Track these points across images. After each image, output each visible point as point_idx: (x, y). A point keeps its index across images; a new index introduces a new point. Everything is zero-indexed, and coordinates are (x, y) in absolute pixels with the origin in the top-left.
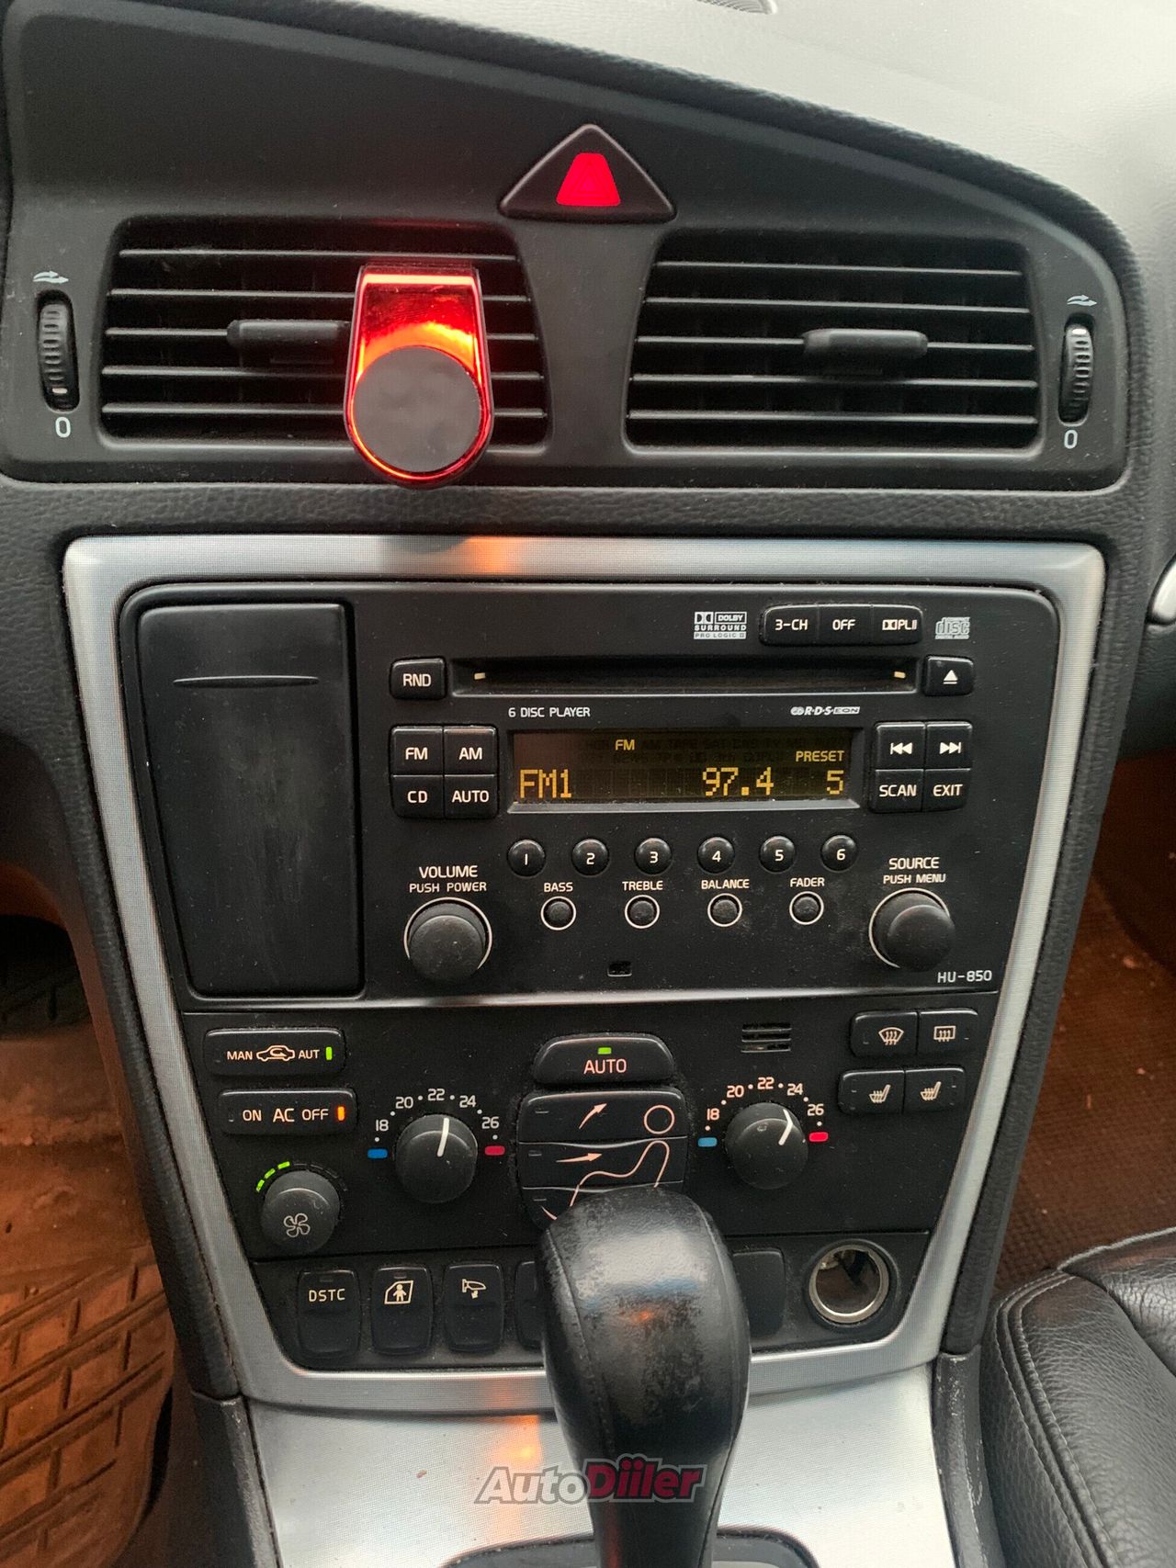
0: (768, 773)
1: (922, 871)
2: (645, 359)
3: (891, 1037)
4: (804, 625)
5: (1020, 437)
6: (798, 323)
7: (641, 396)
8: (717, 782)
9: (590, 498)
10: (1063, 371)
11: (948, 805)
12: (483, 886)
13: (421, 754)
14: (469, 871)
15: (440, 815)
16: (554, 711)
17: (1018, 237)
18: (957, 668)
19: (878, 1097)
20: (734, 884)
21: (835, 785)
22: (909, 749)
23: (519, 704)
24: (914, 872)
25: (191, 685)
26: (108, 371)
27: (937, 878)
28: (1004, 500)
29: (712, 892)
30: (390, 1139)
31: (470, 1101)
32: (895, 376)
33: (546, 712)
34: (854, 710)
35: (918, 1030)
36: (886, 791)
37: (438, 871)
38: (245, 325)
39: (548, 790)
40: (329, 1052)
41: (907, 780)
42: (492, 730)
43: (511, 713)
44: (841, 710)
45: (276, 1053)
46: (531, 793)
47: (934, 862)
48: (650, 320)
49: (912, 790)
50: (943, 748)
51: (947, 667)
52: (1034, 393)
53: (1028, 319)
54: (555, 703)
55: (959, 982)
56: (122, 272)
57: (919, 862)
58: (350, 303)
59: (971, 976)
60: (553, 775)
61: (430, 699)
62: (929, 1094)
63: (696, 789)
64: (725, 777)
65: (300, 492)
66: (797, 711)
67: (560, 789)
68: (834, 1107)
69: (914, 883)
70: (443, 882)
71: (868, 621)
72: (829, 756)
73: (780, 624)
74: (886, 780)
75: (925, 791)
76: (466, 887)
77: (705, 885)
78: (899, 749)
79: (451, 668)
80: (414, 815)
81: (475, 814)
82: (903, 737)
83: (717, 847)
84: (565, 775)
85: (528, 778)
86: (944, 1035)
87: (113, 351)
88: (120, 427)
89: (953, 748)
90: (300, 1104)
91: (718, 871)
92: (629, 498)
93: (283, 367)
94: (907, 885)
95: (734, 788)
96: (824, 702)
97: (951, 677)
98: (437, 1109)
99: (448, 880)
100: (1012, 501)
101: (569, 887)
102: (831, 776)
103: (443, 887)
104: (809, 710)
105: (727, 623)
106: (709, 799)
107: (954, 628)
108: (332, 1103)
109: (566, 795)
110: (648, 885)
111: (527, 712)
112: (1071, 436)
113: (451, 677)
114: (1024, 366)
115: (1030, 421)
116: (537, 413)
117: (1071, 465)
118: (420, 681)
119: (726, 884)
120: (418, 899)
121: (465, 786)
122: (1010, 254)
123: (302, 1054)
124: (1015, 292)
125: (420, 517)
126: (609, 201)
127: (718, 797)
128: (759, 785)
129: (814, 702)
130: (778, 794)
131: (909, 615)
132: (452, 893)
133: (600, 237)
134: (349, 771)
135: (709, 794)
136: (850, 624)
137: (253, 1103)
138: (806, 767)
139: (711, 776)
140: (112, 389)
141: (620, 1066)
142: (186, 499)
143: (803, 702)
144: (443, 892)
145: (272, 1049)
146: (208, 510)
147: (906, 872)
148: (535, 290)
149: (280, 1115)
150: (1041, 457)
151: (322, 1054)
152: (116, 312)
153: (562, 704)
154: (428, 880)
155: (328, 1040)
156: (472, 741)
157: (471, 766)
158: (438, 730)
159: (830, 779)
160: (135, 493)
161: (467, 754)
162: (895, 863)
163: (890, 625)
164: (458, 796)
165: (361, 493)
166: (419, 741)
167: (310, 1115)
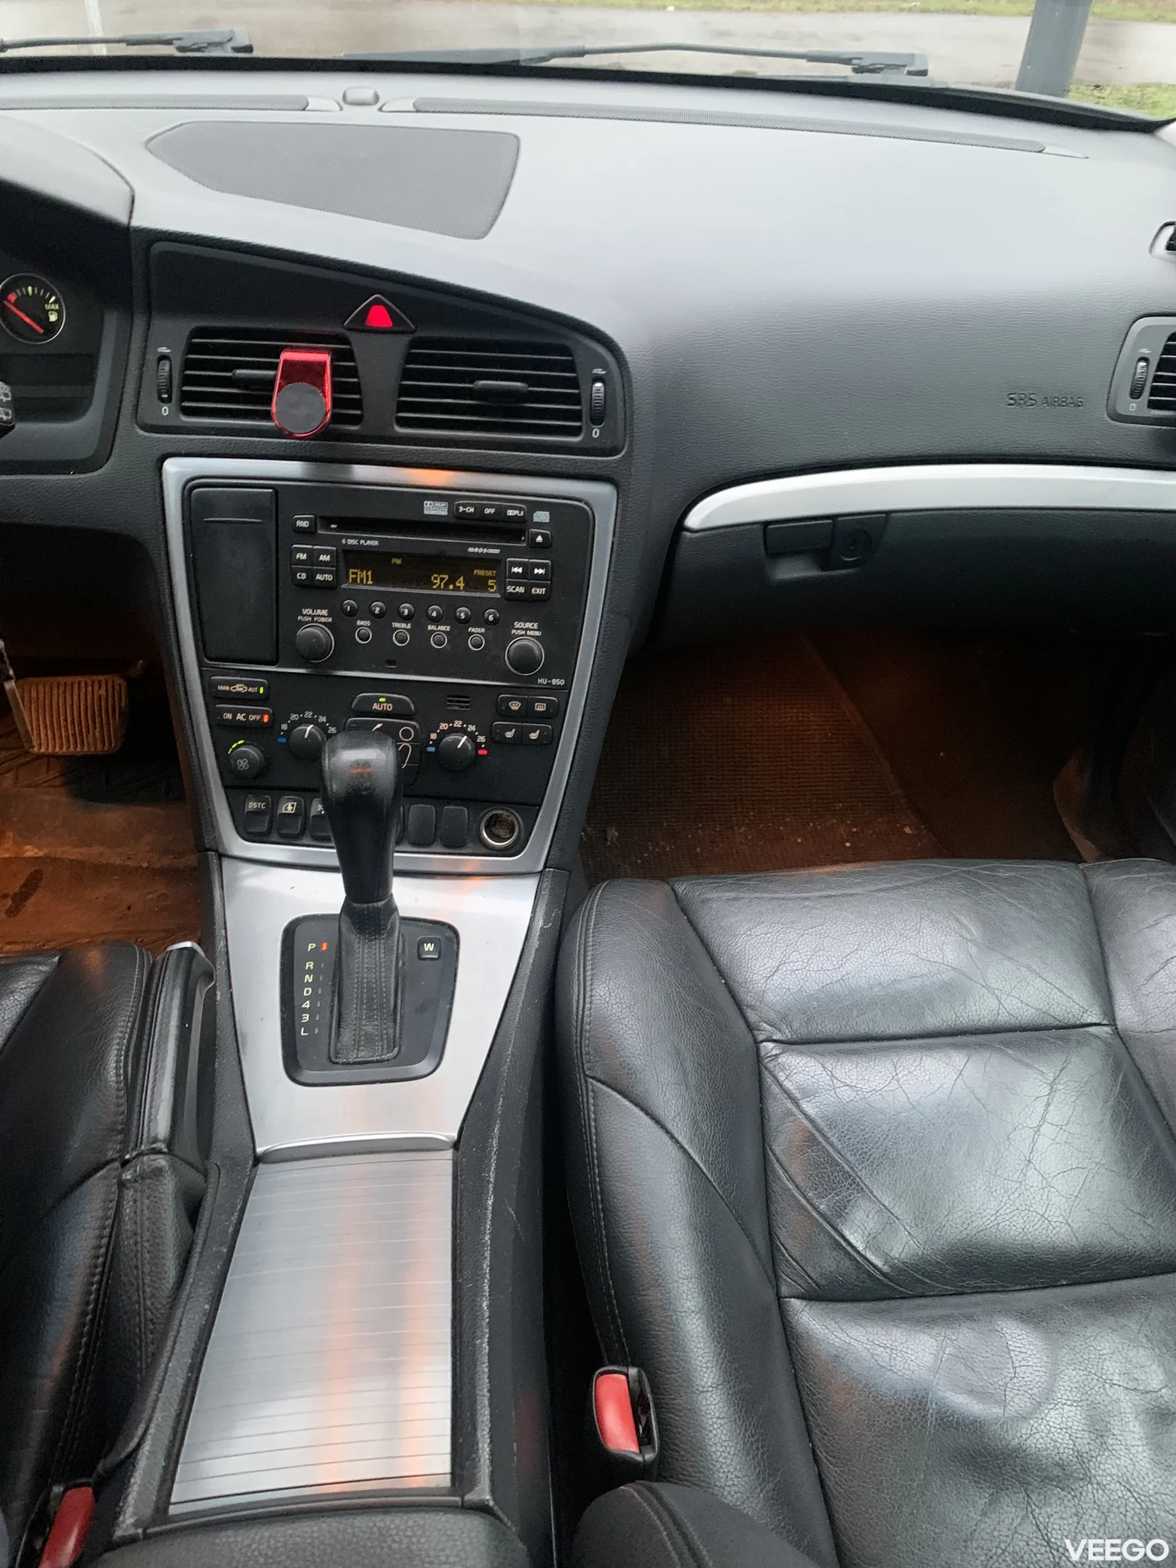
0: (461, 579)
1: (530, 630)
2: (404, 391)
3: (515, 706)
4: (472, 510)
5: (575, 431)
6: (473, 377)
7: (402, 407)
8: (438, 581)
9: (379, 449)
10: (591, 402)
11: (539, 598)
12: (330, 620)
13: (303, 556)
14: (325, 612)
15: (310, 585)
16: (362, 542)
17: (568, 343)
18: (543, 535)
19: (509, 735)
20: (442, 628)
21: (492, 587)
22: (520, 570)
23: (347, 538)
24: (526, 630)
25: (213, 522)
26: (185, 388)
27: (537, 633)
28: (565, 460)
29: (433, 631)
30: (288, 733)
31: (323, 719)
32: (518, 402)
33: (359, 542)
34: (497, 551)
35: (528, 706)
36: (510, 589)
37: (311, 611)
38: (238, 372)
39: (362, 580)
40: (262, 690)
41: (520, 585)
42: (334, 548)
43: (344, 541)
44: (491, 551)
45: (239, 688)
46: (354, 580)
47: (536, 626)
48: (407, 374)
49: (521, 590)
50: (536, 571)
51: (538, 534)
52: (580, 411)
53: (576, 378)
54: (363, 538)
55: (548, 684)
56: (192, 348)
57: (528, 625)
58: (277, 364)
59: (554, 682)
60: (365, 572)
61: (307, 533)
62: (534, 736)
63: (429, 584)
64: (442, 579)
65: (259, 441)
66: (471, 550)
67: (367, 580)
68: (490, 740)
69: (526, 635)
70: (313, 617)
71: (500, 511)
72: (489, 573)
73: (461, 509)
74: (511, 584)
75: (528, 591)
76: (323, 620)
77: (430, 627)
78: (516, 570)
79: (318, 520)
80: (301, 585)
81: (325, 586)
82: (518, 565)
83: (434, 611)
84: (370, 573)
85: (353, 573)
86: (540, 708)
87: (187, 380)
88: (188, 412)
89: (541, 571)
90: (248, 713)
91: (436, 621)
92: (396, 450)
93: (254, 390)
94: (522, 635)
95: (447, 585)
96: (484, 546)
97: (539, 539)
98: (308, 722)
99: (314, 616)
100: (569, 460)
101: (368, 623)
102: (491, 582)
103: (313, 619)
104: (476, 550)
105: (439, 508)
106: (435, 589)
107: (542, 516)
108: (263, 713)
109: (370, 582)
110: (404, 625)
111: (351, 542)
112: (596, 432)
113: (318, 525)
114: (576, 399)
115: (578, 424)
116: (358, 412)
117: (597, 445)
118: (304, 524)
119: (440, 628)
120: (302, 624)
121: (323, 572)
122: (566, 351)
123: (250, 690)
124: (571, 367)
125: (308, 454)
126: (388, 324)
127: (439, 588)
128: (457, 584)
129: (479, 546)
130: (465, 589)
131: (520, 509)
132: (316, 622)
133: (386, 339)
134: (274, 563)
135: (435, 587)
136: (493, 511)
137: (228, 711)
138: (478, 577)
139: (436, 578)
140: (186, 396)
141: (389, 707)
142: (213, 443)
143: (474, 546)
144: (312, 621)
145: (237, 686)
146: (221, 449)
147: (522, 629)
148: (358, 360)
149: (240, 717)
150: (582, 441)
151: (259, 690)
152: (188, 364)
153: (366, 539)
154: (306, 615)
155: (262, 684)
156: (326, 552)
157: (325, 563)
158: (310, 547)
159: (490, 584)
160: (192, 440)
161: (323, 558)
162: (517, 625)
163: (510, 513)
164: (319, 577)
165: (283, 443)
166: (302, 551)
167: (252, 718)
